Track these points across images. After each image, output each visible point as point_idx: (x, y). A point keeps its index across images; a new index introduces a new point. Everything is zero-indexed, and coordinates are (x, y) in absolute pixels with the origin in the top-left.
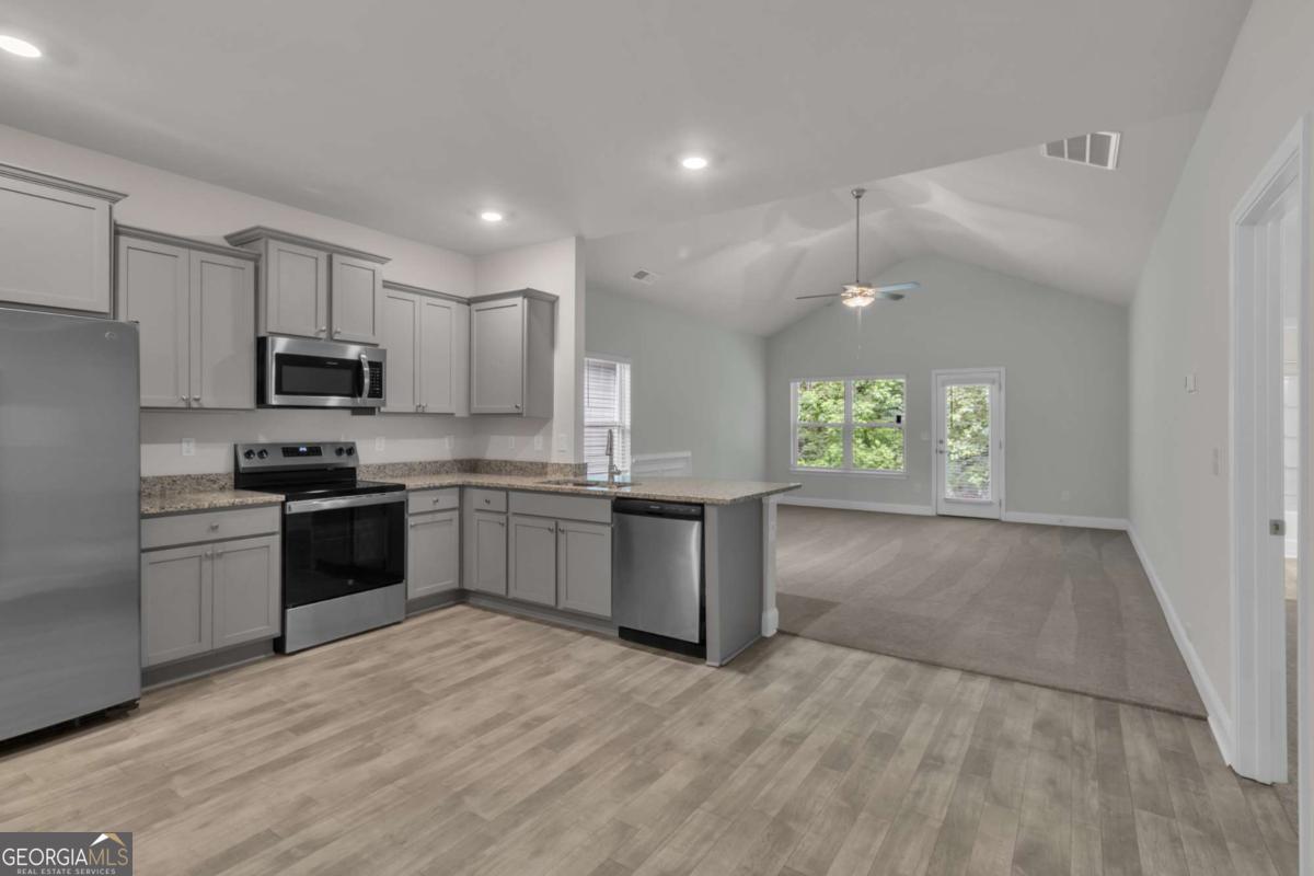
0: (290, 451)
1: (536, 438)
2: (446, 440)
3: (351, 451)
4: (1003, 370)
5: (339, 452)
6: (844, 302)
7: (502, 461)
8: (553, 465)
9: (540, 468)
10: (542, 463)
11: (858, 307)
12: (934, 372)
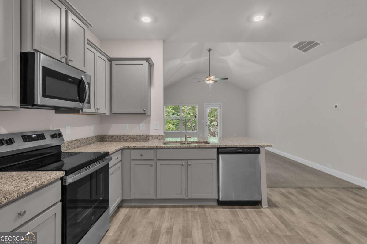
0: (27, 138)
1: (141, 124)
2: (92, 126)
3: (60, 135)
4: (221, 104)
5: (53, 136)
6: (206, 82)
7: (121, 136)
8: (152, 136)
9: (146, 138)
10: (146, 135)
11: (210, 83)
12: (205, 104)
